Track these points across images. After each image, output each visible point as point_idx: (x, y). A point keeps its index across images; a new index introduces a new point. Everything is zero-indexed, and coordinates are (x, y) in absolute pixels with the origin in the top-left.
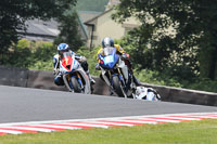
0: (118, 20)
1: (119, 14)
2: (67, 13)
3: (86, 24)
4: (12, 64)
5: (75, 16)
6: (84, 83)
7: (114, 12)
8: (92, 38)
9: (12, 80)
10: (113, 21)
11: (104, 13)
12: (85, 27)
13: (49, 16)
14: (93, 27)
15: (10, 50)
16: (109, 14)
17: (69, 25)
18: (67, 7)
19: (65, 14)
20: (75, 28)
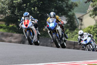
0: (92, 17)
1: (93, 14)
2: (70, 13)
3: (78, 18)
4: (45, 36)
5: (74, 15)
7: (91, 13)
8: (81, 25)
9: (45, 44)
10: (90, 17)
11: (87, 13)
12: (78, 20)
13: (62, 15)
14: (81, 20)
15: (44, 30)
16: (89, 14)
17: (71, 19)
18: (70, 11)
19: (69, 14)
20: (73, 21)
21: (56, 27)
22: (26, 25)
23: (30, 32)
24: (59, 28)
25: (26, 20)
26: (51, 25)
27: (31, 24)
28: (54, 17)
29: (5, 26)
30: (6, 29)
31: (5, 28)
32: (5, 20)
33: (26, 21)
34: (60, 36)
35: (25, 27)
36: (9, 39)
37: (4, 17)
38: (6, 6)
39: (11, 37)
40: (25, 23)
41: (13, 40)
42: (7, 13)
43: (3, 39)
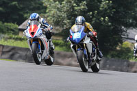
6: (43, 48)
9: (119, 68)
15: (118, 48)
21: (84, 39)
22: (33, 34)
23: (37, 44)
24: (87, 41)
25: (33, 24)
26: (76, 36)
27: (41, 31)
28: (82, 24)
29: (63, 42)
30: (64, 47)
31: (62, 46)
32: (63, 34)
33: (33, 27)
34: (88, 53)
35: (30, 36)
36: (68, 60)
37: (61, 29)
38: (64, 15)
39: (70, 59)
40: (31, 29)
41: (73, 63)
42: (66, 24)
43: (60, 60)
